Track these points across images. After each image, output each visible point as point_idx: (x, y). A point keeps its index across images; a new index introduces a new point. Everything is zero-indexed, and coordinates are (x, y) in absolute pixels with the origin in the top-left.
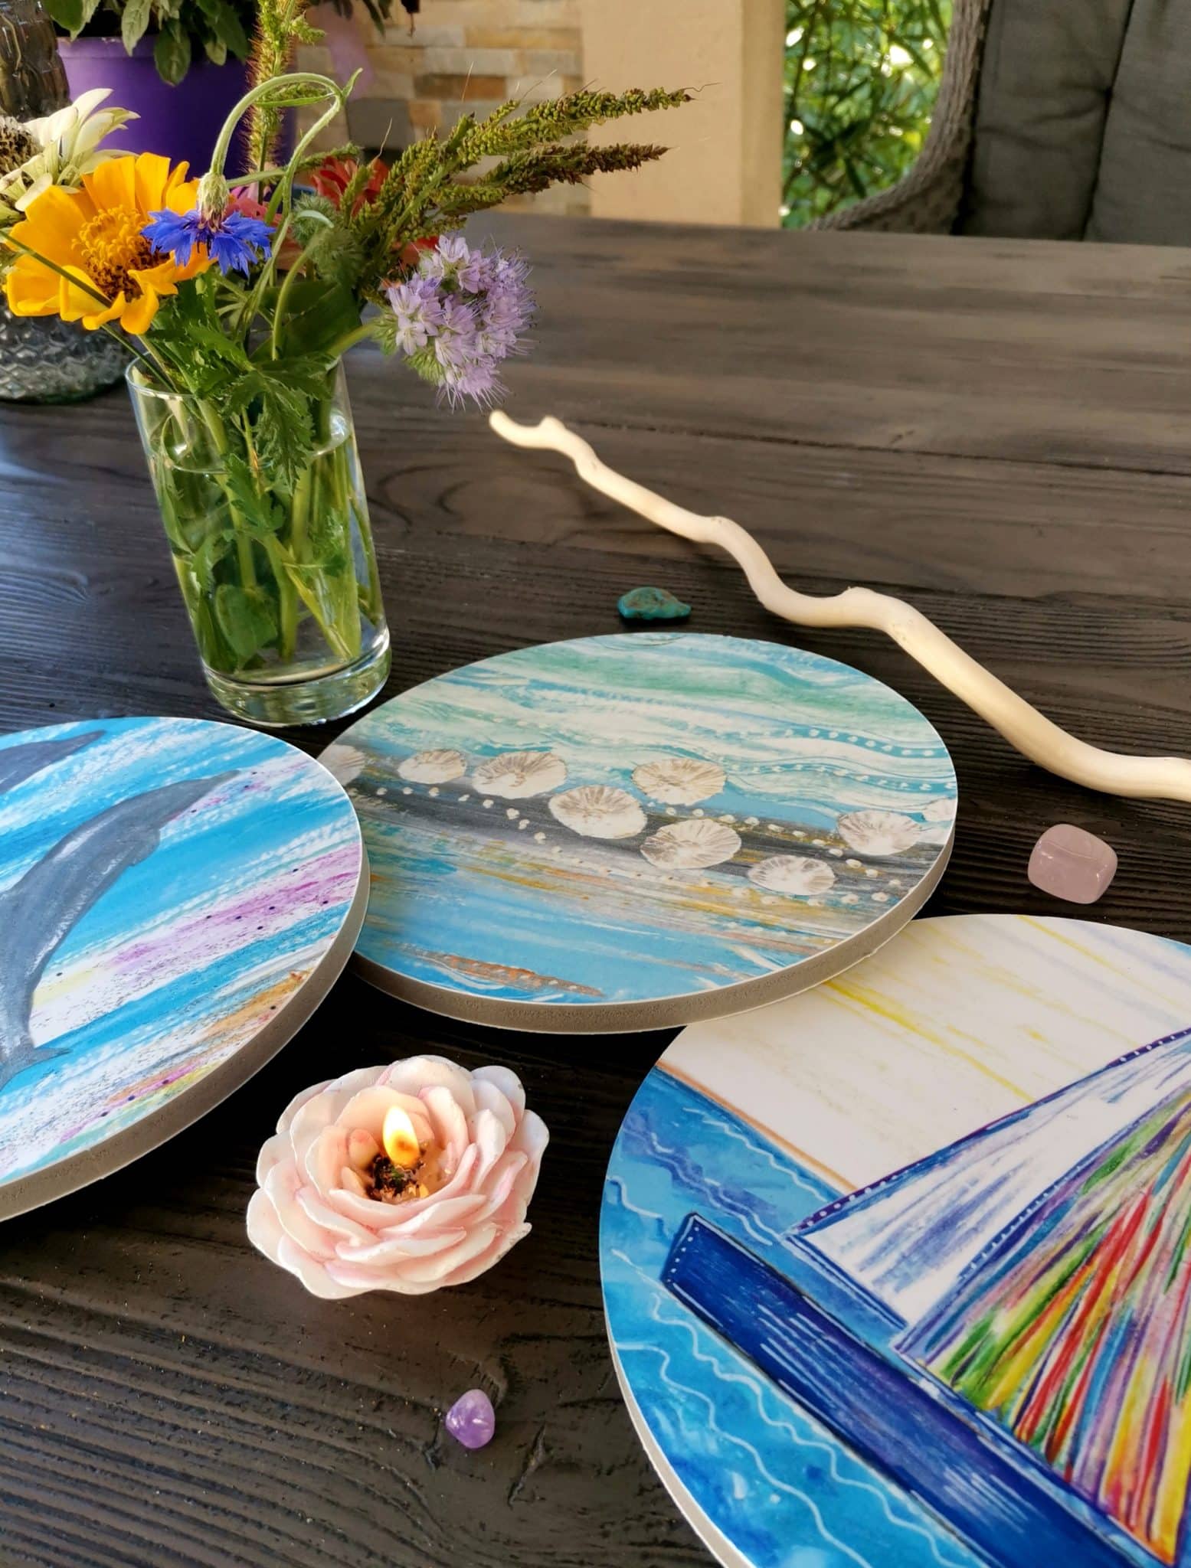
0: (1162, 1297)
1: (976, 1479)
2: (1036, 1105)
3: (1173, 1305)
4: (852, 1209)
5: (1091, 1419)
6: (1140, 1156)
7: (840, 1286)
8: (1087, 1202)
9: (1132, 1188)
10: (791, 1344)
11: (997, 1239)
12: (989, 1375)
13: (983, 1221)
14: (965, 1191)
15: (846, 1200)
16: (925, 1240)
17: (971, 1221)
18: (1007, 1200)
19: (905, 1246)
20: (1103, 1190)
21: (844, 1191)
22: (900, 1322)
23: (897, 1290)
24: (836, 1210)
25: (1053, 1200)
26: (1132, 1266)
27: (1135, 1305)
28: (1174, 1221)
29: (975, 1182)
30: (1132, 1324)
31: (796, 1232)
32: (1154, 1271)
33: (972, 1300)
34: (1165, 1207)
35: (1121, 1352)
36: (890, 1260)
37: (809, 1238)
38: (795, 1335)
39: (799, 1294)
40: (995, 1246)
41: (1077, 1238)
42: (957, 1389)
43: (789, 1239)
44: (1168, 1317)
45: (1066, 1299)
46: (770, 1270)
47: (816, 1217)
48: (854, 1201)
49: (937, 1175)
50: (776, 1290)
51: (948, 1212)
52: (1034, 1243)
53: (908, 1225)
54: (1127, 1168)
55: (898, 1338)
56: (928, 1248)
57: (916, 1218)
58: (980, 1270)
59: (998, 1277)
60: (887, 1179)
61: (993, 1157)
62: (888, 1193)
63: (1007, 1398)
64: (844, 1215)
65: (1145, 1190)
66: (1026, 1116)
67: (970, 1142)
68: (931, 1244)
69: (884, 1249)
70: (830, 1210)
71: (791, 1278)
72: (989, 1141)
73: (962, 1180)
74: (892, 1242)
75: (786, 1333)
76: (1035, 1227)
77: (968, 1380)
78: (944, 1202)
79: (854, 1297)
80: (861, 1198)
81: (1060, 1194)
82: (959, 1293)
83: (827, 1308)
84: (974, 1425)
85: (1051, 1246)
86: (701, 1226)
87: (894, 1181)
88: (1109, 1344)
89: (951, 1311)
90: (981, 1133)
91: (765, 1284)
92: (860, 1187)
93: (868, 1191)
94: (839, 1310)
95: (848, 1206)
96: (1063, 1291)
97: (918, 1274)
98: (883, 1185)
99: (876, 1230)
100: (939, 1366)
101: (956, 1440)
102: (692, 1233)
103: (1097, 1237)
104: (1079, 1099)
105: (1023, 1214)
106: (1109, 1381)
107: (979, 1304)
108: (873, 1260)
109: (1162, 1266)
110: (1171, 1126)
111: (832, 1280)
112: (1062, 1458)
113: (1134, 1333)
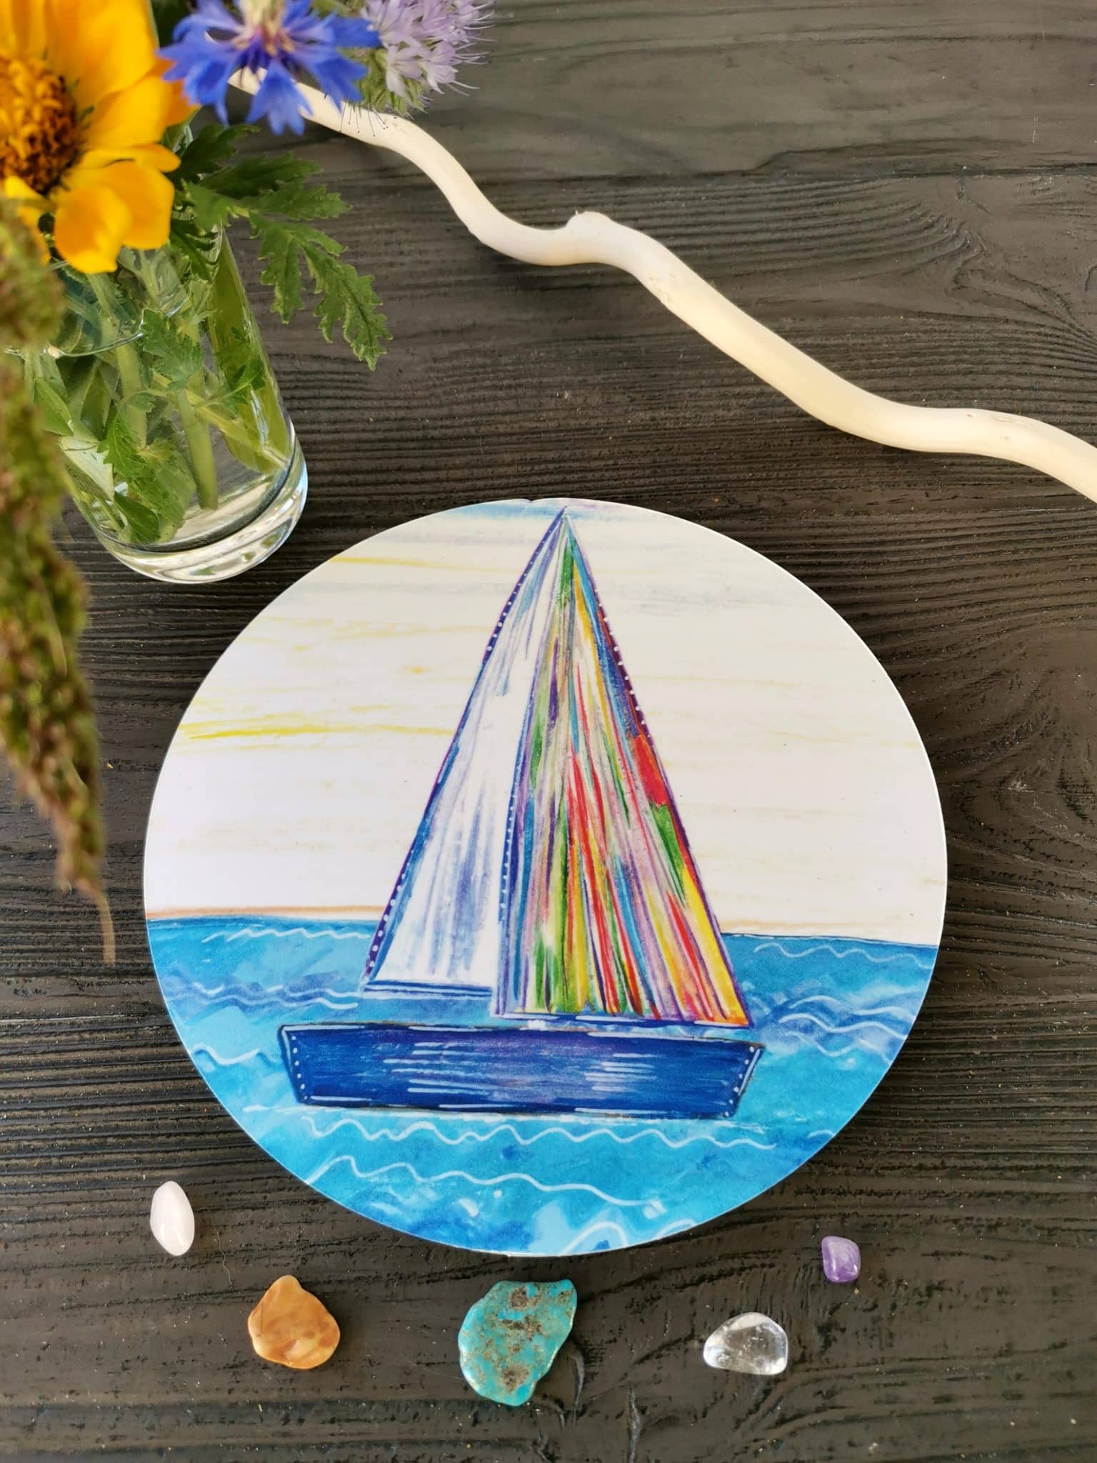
0: (629, 832)
1: (608, 1065)
2: (458, 734)
3: (639, 833)
4: (392, 927)
5: (644, 960)
6: (551, 726)
7: (428, 997)
8: (541, 792)
9: (561, 759)
10: (427, 1072)
11: (504, 872)
12: (566, 982)
13: (486, 863)
14: (458, 848)
15: (383, 923)
16: (459, 911)
17: (478, 872)
18: (490, 833)
19: (449, 928)
20: (544, 774)
21: (376, 917)
22: (485, 991)
23: (467, 968)
24: (382, 938)
25: (519, 809)
26: (598, 822)
27: (618, 852)
28: (602, 764)
29: (460, 836)
30: (625, 868)
31: (367, 979)
32: (613, 815)
33: (519, 935)
34: (589, 757)
35: (631, 895)
36: (447, 948)
37: (380, 977)
38: (425, 1062)
39: (404, 1028)
40: (507, 877)
41: (552, 828)
42: (554, 1011)
43: (367, 990)
44: (642, 845)
45: (575, 882)
46: (371, 1026)
47: (373, 955)
48: (388, 919)
49: (431, 849)
50: (387, 1039)
51: (459, 877)
52: (529, 854)
53: (439, 908)
54: (548, 743)
55: (493, 1006)
56: (465, 917)
57: (441, 898)
58: (510, 905)
59: (524, 902)
60: (399, 882)
61: (458, 803)
62: (408, 893)
63: (587, 989)
64: (390, 937)
65: (570, 754)
66: (457, 750)
67: (434, 804)
68: (465, 911)
69: (437, 943)
70: (377, 941)
71: (391, 1020)
72: (447, 791)
73: (450, 840)
74: (438, 932)
75: (417, 1066)
76: (522, 841)
77: (556, 997)
78: (450, 870)
79: (444, 998)
80: (393, 912)
81: (521, 799)
82: (508, 936)
83: (431, 1022)
84: (581, 1028)
85: (540, 847)
86: (295, 1032)
87: (404, 879)
88: (621, 896)
89: (512, 954)
90: (437, 789)
91: (376, 1040)
92: (385, 905)
93: (393, 903)
94: (440, 1017)
95: (388, 926)
96: (570, 878)
97: (472, 943)
98: (400, 889)
99: (420, 933)
100: (532, 1004)
101: (578, 1049)
102: (293, 1044)
103: (564, 817)
104: (482, 708)
105: (507, 836)
106: (637, 924)
107: (525, 933)
108: (435, 957)
109: (615, 807)
110: (554, 684)
111: (419, 997)
112: (645, 1005)
113: (629, 873)
